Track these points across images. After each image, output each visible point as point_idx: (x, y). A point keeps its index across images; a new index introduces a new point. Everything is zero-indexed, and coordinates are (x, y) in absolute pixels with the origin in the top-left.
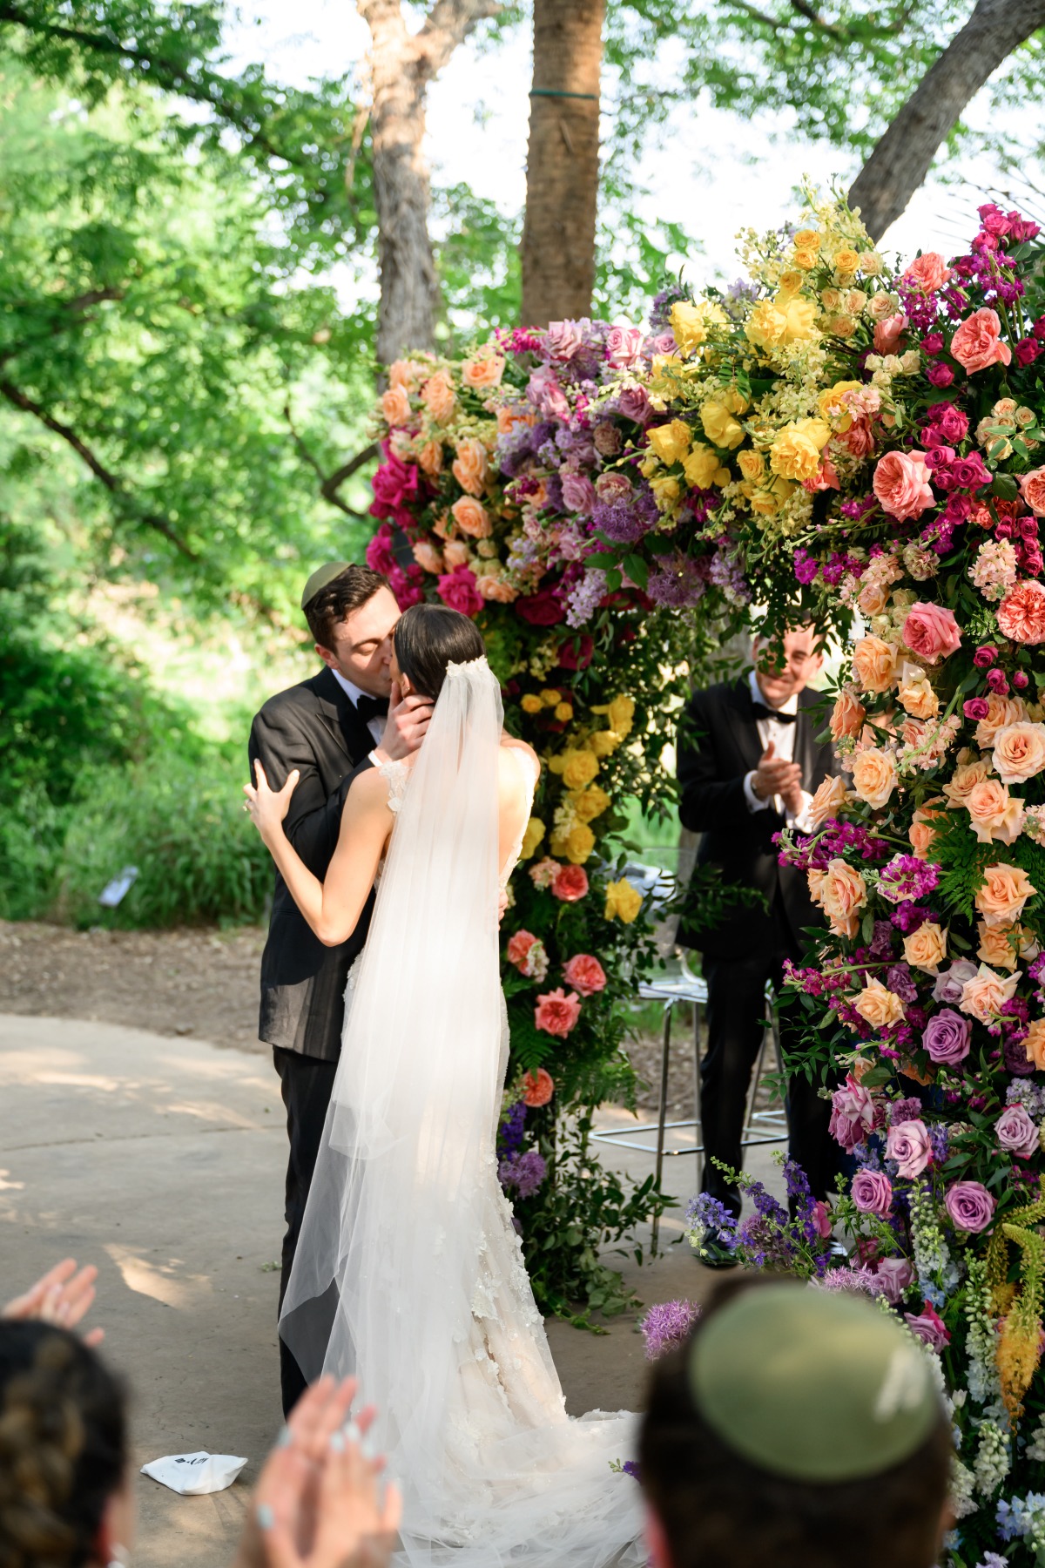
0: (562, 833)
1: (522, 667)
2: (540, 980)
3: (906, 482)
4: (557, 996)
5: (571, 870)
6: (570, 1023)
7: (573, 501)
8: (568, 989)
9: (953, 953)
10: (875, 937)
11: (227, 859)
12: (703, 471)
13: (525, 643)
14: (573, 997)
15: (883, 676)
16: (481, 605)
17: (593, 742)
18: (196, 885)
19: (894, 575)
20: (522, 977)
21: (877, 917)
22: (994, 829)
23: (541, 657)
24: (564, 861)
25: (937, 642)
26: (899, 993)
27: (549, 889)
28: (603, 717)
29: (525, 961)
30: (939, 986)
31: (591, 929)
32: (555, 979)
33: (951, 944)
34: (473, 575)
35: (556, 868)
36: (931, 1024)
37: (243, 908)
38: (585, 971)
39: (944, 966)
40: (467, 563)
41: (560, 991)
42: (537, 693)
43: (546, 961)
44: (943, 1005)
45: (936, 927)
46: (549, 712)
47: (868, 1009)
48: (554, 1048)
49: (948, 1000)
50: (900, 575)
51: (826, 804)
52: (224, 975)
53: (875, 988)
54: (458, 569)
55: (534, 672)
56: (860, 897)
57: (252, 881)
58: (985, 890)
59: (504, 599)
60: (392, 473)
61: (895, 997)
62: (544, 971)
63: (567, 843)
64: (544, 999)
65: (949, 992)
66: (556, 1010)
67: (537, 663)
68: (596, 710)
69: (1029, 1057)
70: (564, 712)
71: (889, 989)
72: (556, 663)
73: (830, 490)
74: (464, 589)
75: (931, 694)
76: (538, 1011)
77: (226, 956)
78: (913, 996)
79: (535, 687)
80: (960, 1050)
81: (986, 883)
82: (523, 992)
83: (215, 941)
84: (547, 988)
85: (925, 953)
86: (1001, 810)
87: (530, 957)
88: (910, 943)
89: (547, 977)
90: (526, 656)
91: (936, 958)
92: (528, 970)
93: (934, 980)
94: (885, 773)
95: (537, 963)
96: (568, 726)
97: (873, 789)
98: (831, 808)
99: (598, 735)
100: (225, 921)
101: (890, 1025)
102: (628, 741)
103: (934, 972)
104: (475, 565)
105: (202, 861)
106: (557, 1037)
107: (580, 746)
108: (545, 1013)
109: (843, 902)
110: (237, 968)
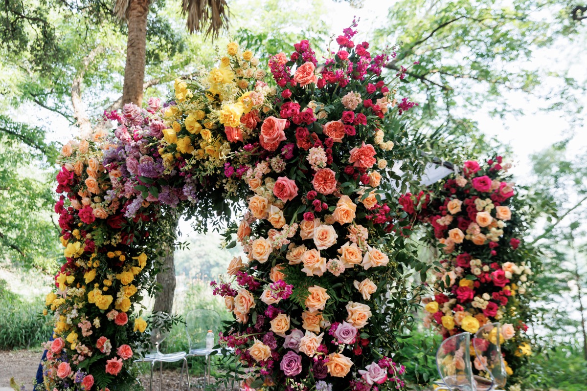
0: (119, 301)
1: (108, 243)
2: (108, 354)
3: (276, 128)
4: (114, 360)
5: (122, 314)
6: (119, 370)
7: (131, 168)
8: (119, 357)
9: (292, 327)
10: (258, 322)
11: (18, 330)
12: (184, 146)
13: (110, 234)
14: (121, 360)
15: (262, 211)
16: (94, 219)
17: (132, 270)
18: (7, 338)
19: (266, 170)
20: (101, 353)
21: (259, 313)
22: (314, 270)
23: (115, 239)
24: (119, 311)
25: (289, 192)
26: (269, 345)
27: (113, 321)
28: (136, 260)
29: (103, 347)
30: (287, 341)
31: (128, 336)
32: (114, 354)
33: (291, 323)
34: (92, 209)
35: (117, 313)
36: (284, 358)
37: (22, 344)
38: (125, 350)
39: (288, 333)
40: (90, 205)
41: (115, 358)
42: (113, 251)
43: (111, 347)
44: (289, 349)
45: (285, 315)
46: (117, 258)
47: (256, 353)
48: (111, 379)
49: (291, 347)
50: (269, 171)
51: (235, 267)
52: (11, 364)
53: (258, 343)
54: (86, 207)
55: (112, 243)
56: (253, 303)
57: (25, 336)
58: (310, 297)
59: (103, 218)
60: (64, 173)
61: (267, 346)
62: (110, 351)
63: (121, 305)
64: (109, 361)
65: (292, 344)
66: (114, 365)
67: (113, 240)
68: (134, 258)
69: (329, 370)
70: (122, 258)
71: (264, 343)
72: (120, 241)
73: (239, 141)
74: (88, 214)
75: (282, 217)
76: (107, 366)
77: (14, 358)
78: (275, 346)
79: (113, 249)
80: (298, 369)
81: (310, 293)
82: (101, 359)
83: (10, 354)
84: (111, 357)
85: (281, 327)
86: (318, 261)
87: (105, 345)
88: (274, 323)
89: (111, 353)
90: (109, 238)
91: (286, 328)
92: (104, 351)
93: (284, 339)
94: (267, 247)
95: (107, 348)
96: (124, 263)
97: (261, 254)
98: (237, 268)
99: (134, 268)
100: (15, 348)
101: (265, 360)
102: (144, 270)
103: (283, 335)
104: (93, 205)
105: (10, 330)
106: (114, 375)
107: (128, 271)
108: (109, 366)
109: (245, 306)
110: (16, 362)
